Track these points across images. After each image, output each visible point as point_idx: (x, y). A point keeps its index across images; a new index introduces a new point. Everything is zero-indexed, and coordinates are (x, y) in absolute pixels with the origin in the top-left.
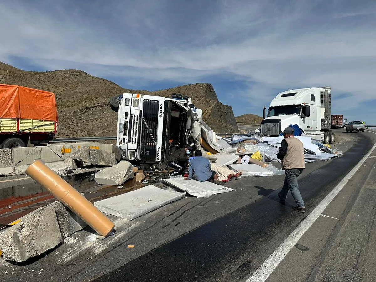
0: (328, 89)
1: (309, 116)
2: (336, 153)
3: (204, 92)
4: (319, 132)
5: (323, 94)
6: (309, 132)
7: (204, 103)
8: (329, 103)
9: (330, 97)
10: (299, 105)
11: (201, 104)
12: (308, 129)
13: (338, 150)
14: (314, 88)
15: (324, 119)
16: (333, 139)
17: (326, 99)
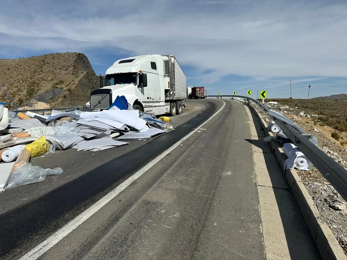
0: (171, 57)
1: (146, 86)
2: (166, 127)
3: (73, 62)
4: (163, 104)
5: (167, 63)
6: (151, 104)
7: (71, 73)
8: (173, 73)
9: (174, 65)
10: (135, 73)
11: (67, 74)
12: (148, 100)
13: (168, 124)
14: (155, 55)
15: (169, 90)
16: (180, 110)
17: (170, 68)
